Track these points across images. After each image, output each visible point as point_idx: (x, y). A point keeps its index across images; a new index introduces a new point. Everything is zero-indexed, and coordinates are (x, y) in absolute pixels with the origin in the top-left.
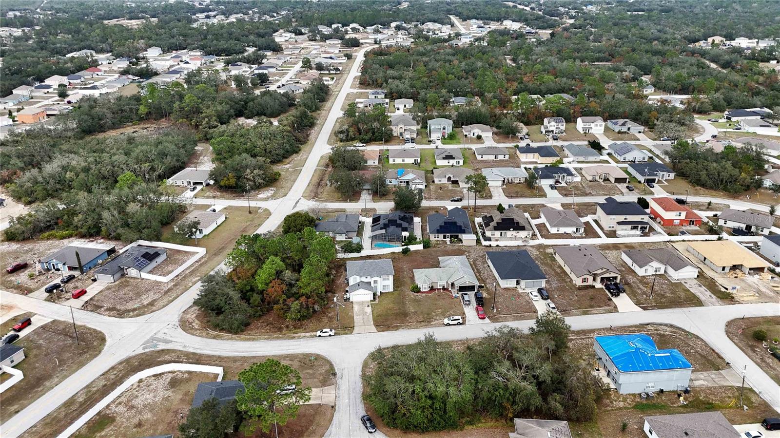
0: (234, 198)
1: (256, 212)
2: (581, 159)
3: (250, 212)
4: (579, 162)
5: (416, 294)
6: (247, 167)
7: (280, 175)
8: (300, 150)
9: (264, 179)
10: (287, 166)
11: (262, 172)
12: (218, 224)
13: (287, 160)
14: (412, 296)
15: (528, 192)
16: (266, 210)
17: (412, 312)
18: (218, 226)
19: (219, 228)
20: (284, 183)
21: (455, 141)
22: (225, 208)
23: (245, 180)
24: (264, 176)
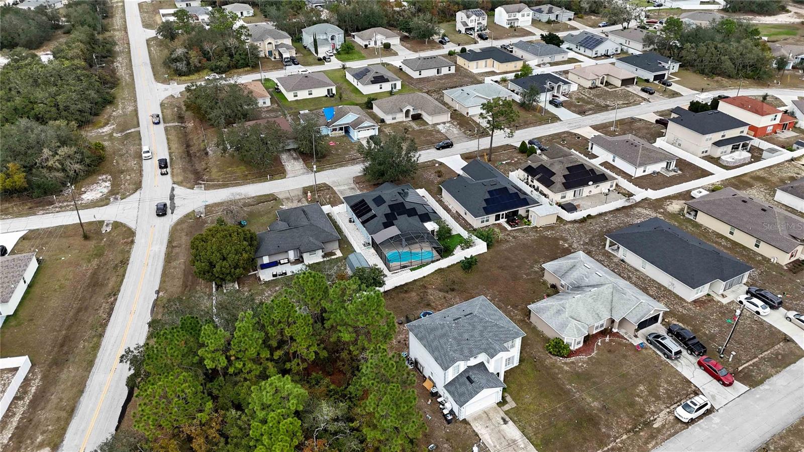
0: (31, 212)
1: (98, 233)
2: (547, 59)
3: (86, 237)
4: (552, 64)
5: (569, 360)
6: (40, 145)
7: (103, 148)
8: (114, 98)
9: (81, 162)
10: (107, 129)
11: (74, 149)
12: (28, 282)
13: (102, 119)
14: (566, 368)
15: (530, 116)
16: (117, 225)
17: (600, 410)
18: (29, 286)
19: (33, 290)
20: (121, 162)
21: (355, 56)
22: (24, 238)
23: (44, 171)
24: (78, 156)
